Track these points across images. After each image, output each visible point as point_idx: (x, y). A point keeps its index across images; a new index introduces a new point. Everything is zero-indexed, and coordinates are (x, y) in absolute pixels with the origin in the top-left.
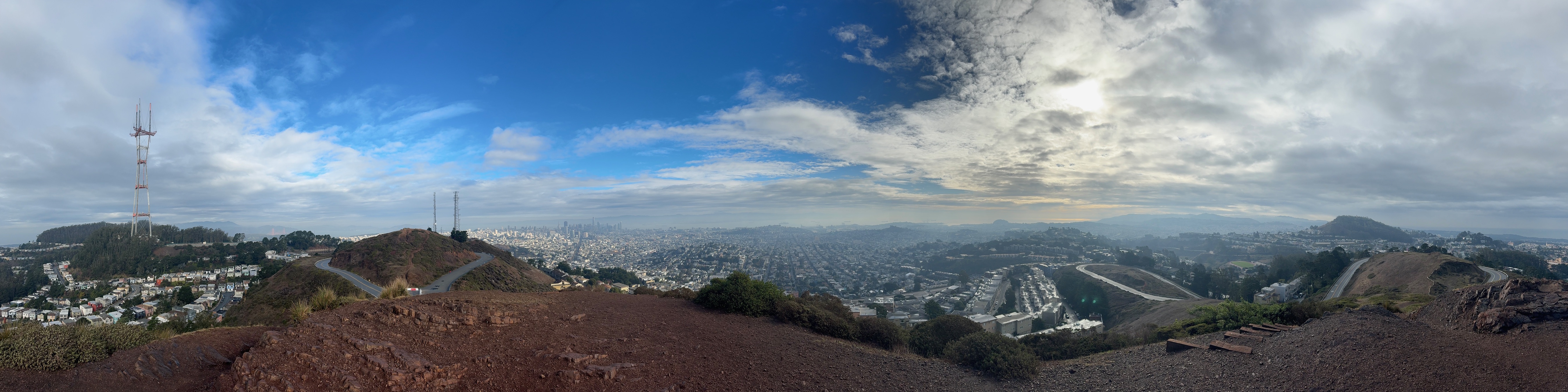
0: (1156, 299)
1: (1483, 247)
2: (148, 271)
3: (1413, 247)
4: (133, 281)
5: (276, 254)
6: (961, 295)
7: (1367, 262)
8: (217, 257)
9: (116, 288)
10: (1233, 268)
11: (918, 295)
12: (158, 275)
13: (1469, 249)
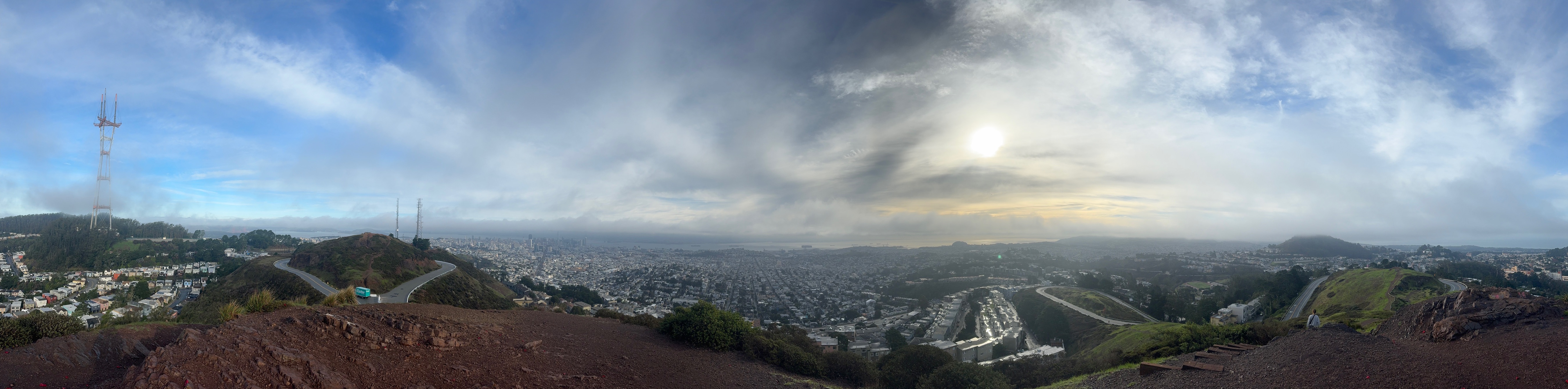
0: (1115, 324)
1: (1443, 259)
2: (105, 265)
3: (1374, 263)
4: (89, 274)
5: (235, 252)
6: (921, 321)
7: (1327, 281)
8: (176, 253)
9: (71, 281)
10: (1189, 289)
11: (878, 322)
12: (116, 269)
13: (1429, 262)
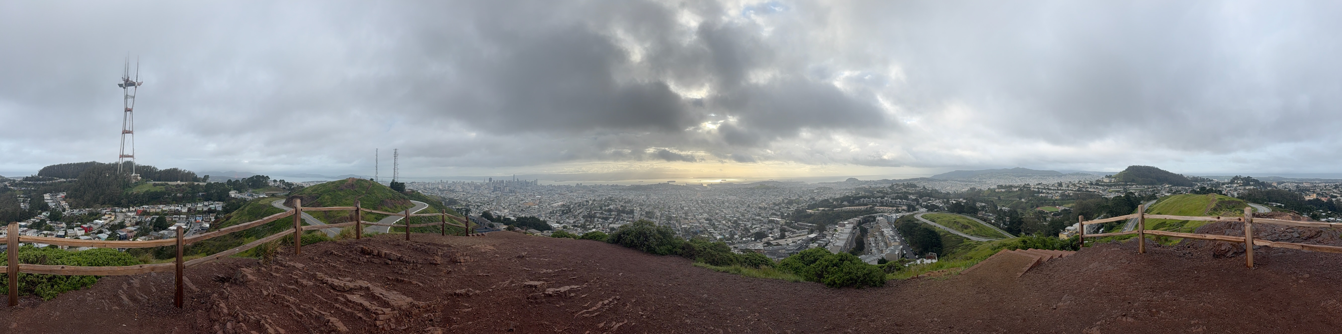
0: (980, 241)
1: (1252, 187)
2: (131, 203)
3: (1194, 190)
4: (118, 210)
5: (238, 194)
6: (819, 242)
8: (189, 194)
9: (103, 215)
10: (1042, 212)
11: (782, 242)
12: (139, 206)
13: (1240, 189)
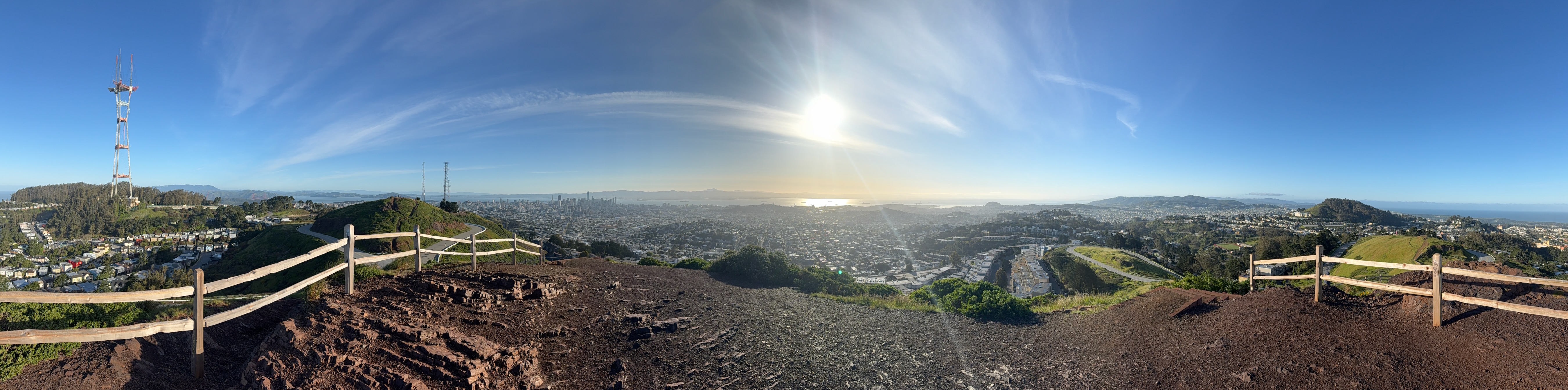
0: (1142, 281)
1: (1472, 230)
2: (128, 232)
3: (1402, 230)
4: (112, 241)
5: (256, 218)
9: (95, 246)
10: (1220, 250)
12: (139, 236)
13: (1459, 233)
